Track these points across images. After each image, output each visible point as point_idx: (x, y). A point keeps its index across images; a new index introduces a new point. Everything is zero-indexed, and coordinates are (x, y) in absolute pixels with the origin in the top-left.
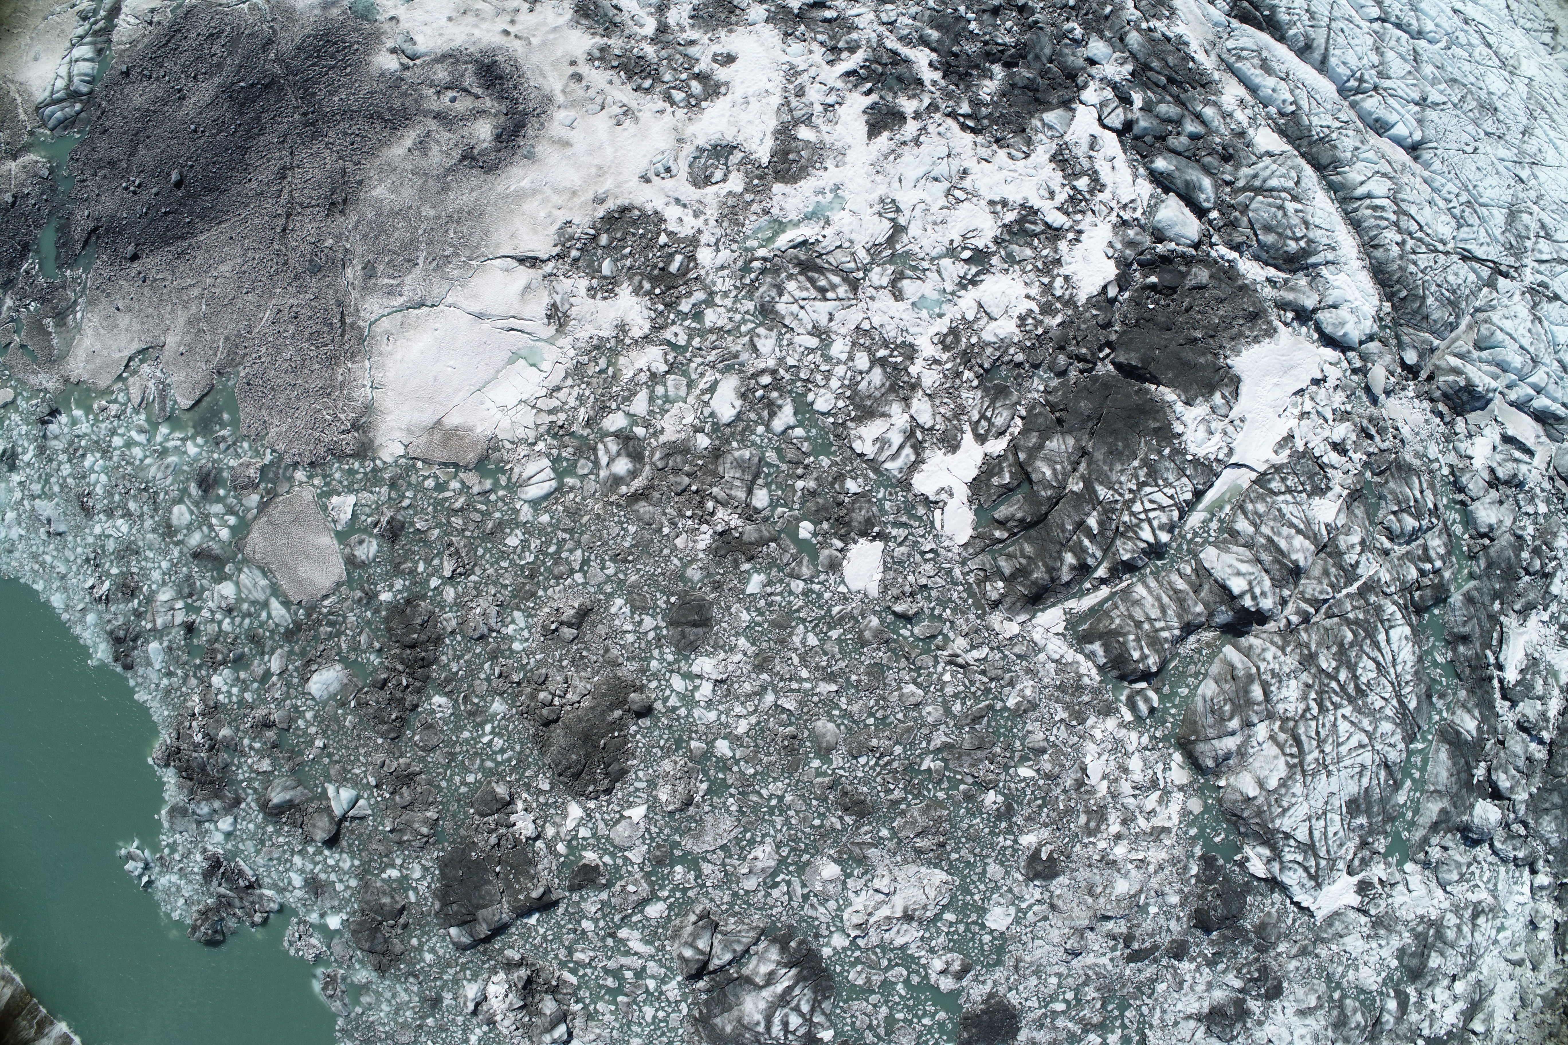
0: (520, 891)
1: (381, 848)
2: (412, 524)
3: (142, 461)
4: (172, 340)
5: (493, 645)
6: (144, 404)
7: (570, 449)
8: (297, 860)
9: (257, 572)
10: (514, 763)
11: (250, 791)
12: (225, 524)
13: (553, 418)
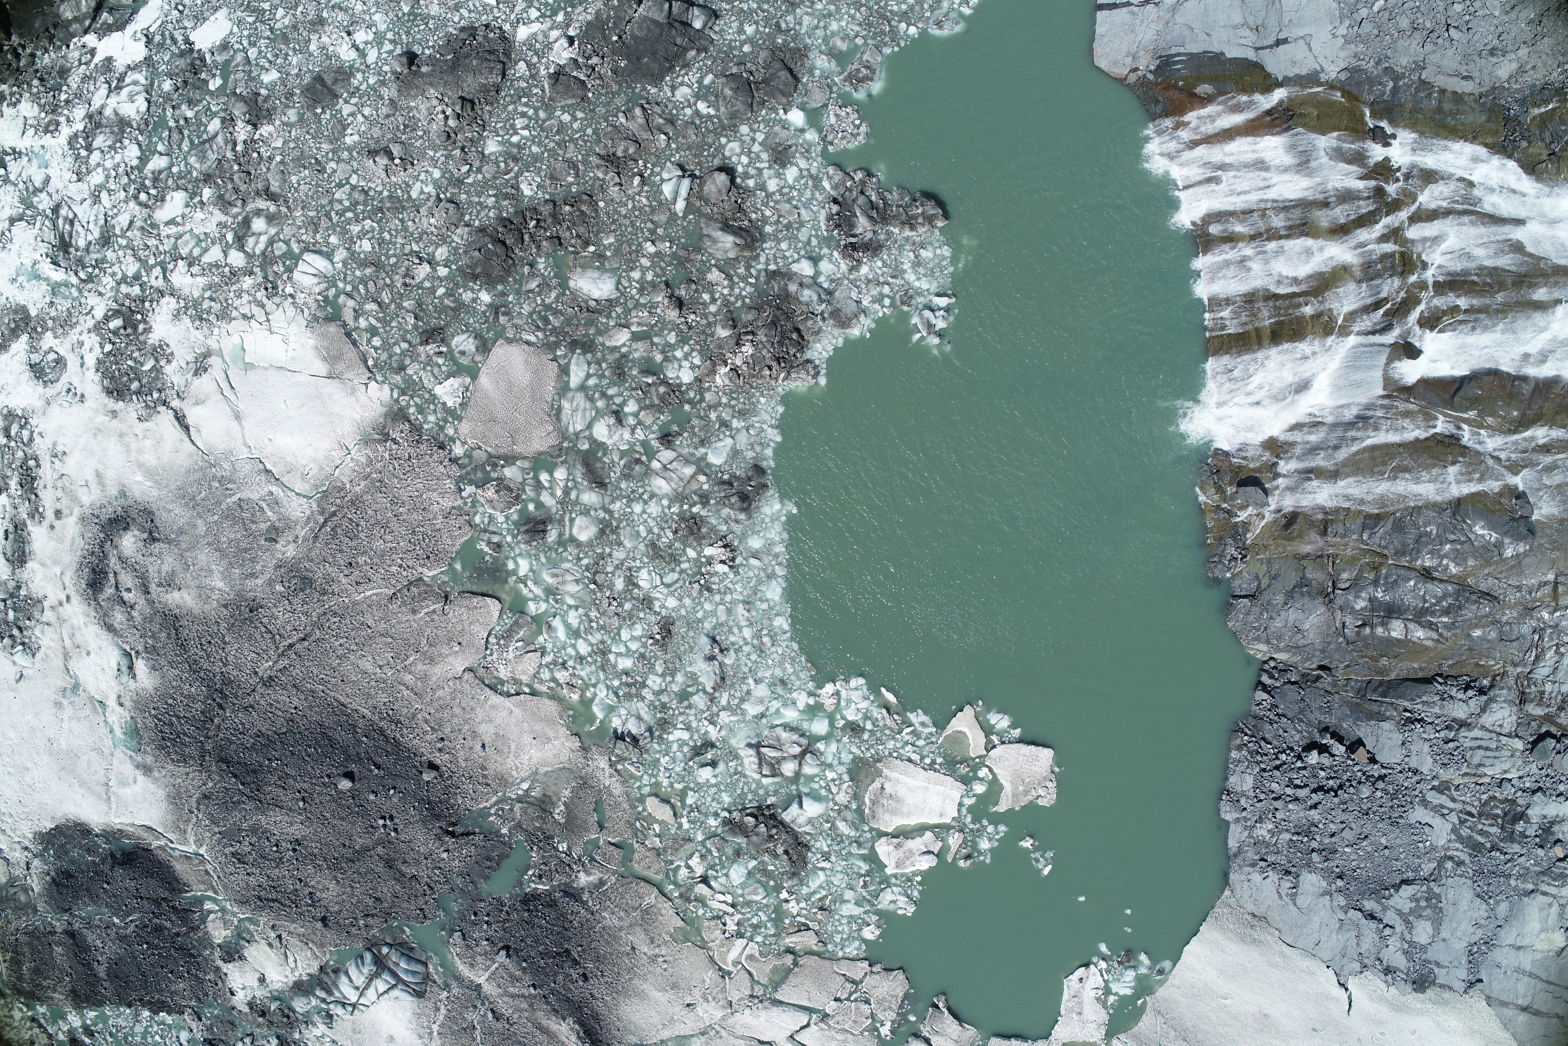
0: (613, 8)
1: (691, 132)
2: (415, 327)
3: (577, 608)
4: (458, 664)
5: (451, 190)
6: (530, 647)
7: (275, 268)
8: (772, 185)
9: (564, 418)
10: (524, 100)
11: (753, 271)
12: (552, 481)
13: (265, 301)
